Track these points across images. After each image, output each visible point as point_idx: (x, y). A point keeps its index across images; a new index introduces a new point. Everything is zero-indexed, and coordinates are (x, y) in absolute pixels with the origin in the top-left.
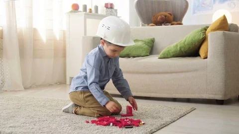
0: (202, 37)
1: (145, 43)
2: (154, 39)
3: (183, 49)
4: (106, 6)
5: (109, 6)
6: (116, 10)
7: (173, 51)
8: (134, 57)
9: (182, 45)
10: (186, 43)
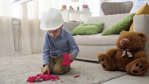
0: (130, 20)
1: (97, 26)
2: (104, 23)
3: (117, 29)
4: (84, 6)
5: (85, 7)
6: (89, 9)
7: (111, 30)
8: (88, 35)
9: (117, 26)
10: (119, 25)
